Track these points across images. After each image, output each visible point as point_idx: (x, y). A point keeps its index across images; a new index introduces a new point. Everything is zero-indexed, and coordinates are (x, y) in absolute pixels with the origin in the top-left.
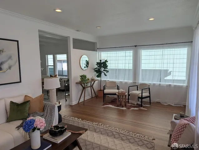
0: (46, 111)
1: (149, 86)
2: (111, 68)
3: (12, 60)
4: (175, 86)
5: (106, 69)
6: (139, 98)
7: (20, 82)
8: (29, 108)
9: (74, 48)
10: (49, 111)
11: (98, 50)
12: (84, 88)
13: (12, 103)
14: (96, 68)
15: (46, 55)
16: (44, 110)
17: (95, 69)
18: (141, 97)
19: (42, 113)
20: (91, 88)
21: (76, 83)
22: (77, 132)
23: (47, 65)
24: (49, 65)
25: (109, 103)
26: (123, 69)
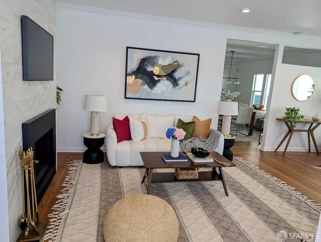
0: (209, 139)
3: (189, 76)
7: (194, 101)
8: (194, 130)
9: (283, 62)
10: (212, 140)
12: (291, 131)
13: (180, 120)
15: (255, 75)
16: (207, 137)
19: (205, 139)
20: (308, 133)
21: (277, 119)
22: (221, 163)
23: (253, 90)
24: (256, 90)
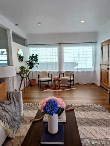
1: (72, 72)
2: (41, 62)
4: (87, 71)
5: (37, 62)
6: (69, 81)
9: (13, 41)
11: (28, 46)
12: (23, 78)
14: (29, 61)
17: (27, 62)
18: (70, 80)
25: (45, 88)
26: (51, 63)
